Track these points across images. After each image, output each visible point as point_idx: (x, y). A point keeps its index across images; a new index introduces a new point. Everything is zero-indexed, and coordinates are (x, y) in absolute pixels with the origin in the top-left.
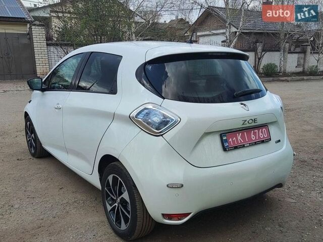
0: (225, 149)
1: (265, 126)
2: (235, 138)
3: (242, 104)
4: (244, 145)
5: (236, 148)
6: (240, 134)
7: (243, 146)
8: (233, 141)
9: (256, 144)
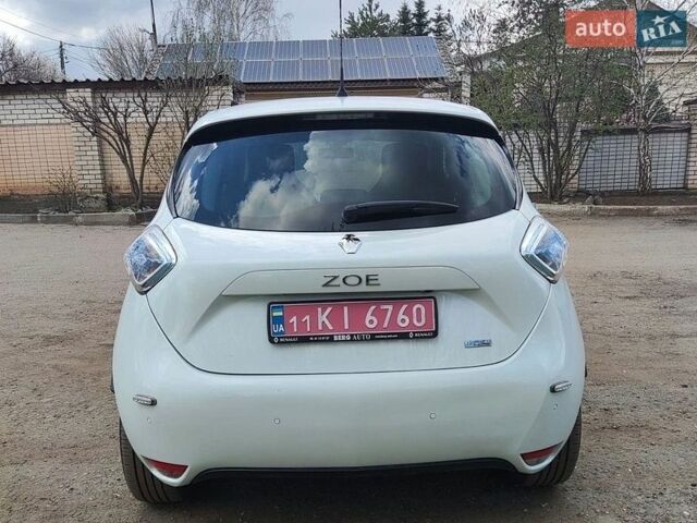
0: (271, 340)
1: (428, 296)
2: (307, 317)
3: (348, 238)
4: (332, 337)
5: (304, 340)
6: (329, 309)
7: (330, 340)
8: (302, 325)
9: (374, 338)
